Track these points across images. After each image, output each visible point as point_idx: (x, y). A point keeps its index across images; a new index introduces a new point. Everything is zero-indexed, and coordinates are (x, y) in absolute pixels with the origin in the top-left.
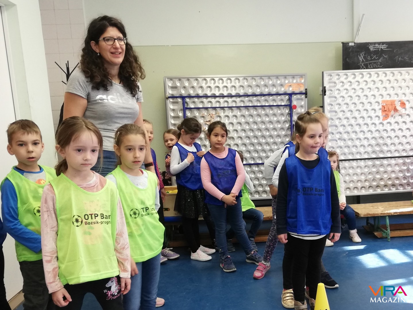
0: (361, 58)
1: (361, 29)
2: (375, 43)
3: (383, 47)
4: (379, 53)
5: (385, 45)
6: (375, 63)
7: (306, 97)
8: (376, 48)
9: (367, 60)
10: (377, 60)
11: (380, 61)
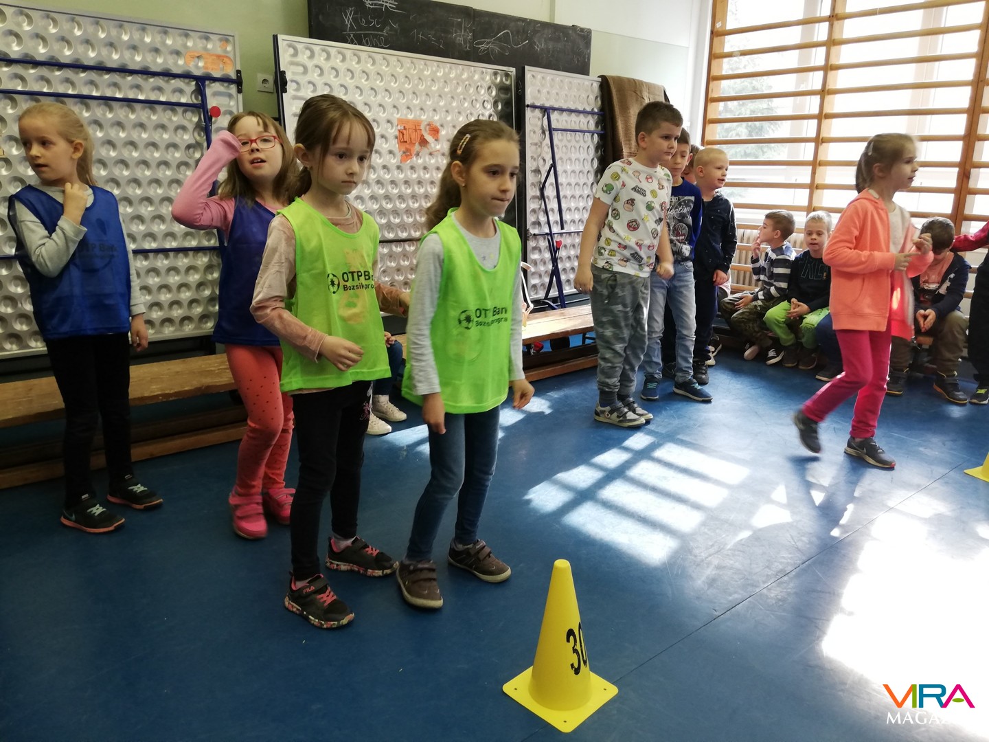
0: (349, 19)
3: (390, 4)
4: (382, 15)
5: (392, 1)
7: (240, 91)
8: (376, 4)
9: (360, 28)
10: (379, 30)
11: (384, 33)
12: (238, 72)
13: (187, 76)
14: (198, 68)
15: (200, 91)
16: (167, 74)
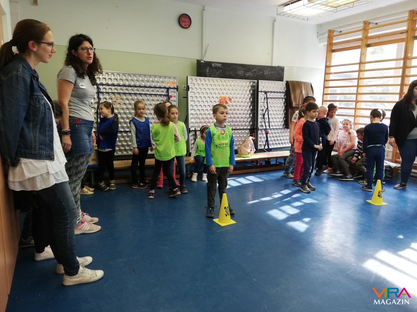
0: (207, 70)
1: (207, 52)
2: (215, 63)
3: (219, 65)
4: (217, 68)
5: (220, 64)
6: (215, 74)
7: (177, 91)
8: (215, 66)
9: (211, 72)
10: (216, 72)
11: (218, 73)
12: (177, 86)
13: (165, 88)
14: (167, 86)
15: (168, 91)
16: (160, 88)
